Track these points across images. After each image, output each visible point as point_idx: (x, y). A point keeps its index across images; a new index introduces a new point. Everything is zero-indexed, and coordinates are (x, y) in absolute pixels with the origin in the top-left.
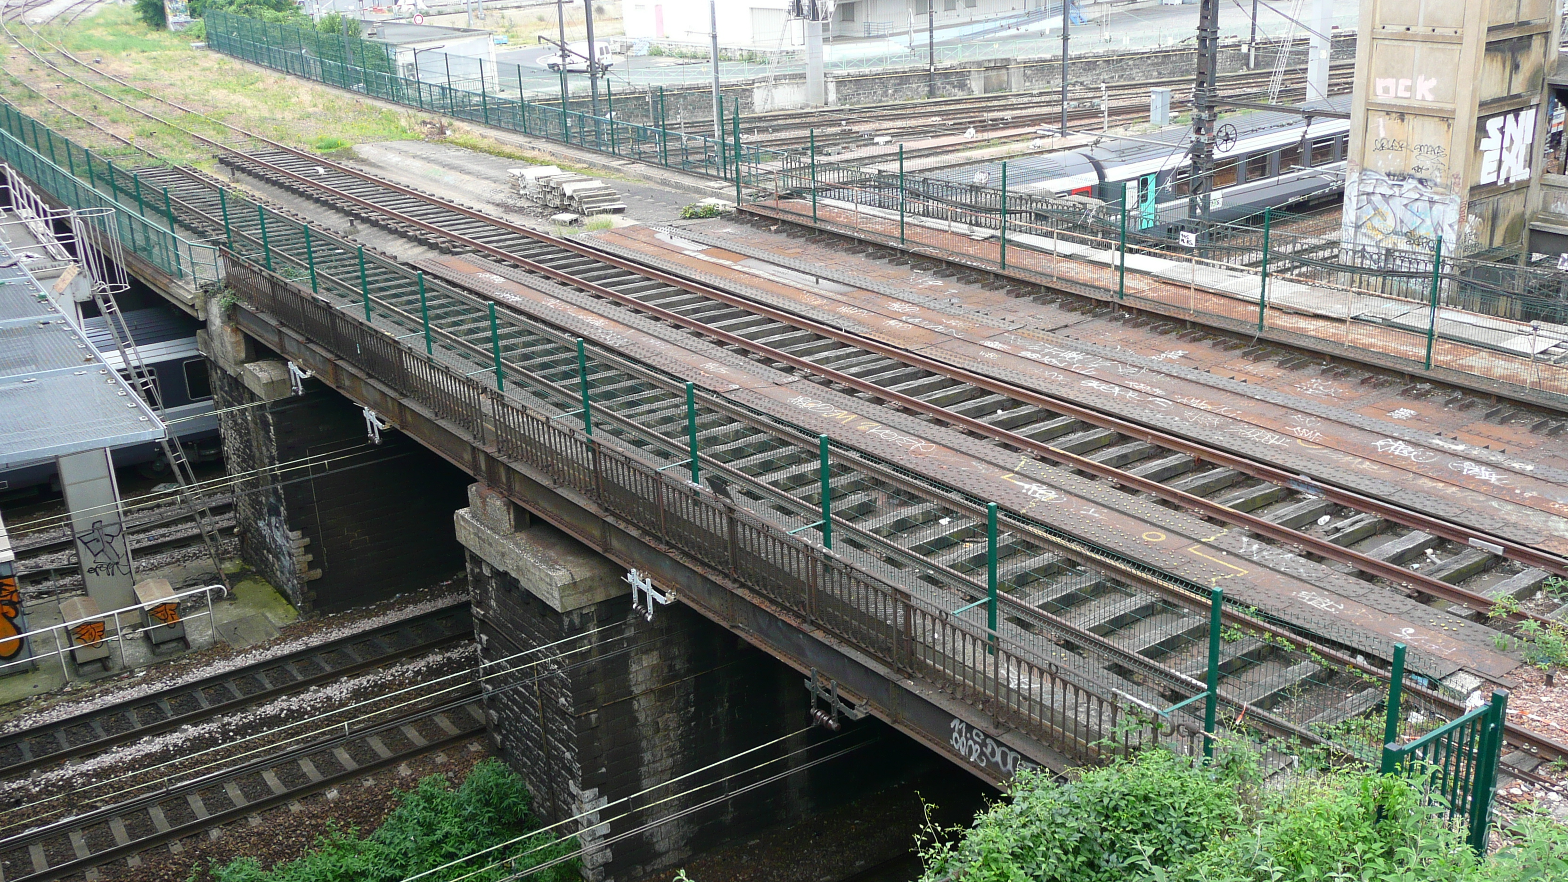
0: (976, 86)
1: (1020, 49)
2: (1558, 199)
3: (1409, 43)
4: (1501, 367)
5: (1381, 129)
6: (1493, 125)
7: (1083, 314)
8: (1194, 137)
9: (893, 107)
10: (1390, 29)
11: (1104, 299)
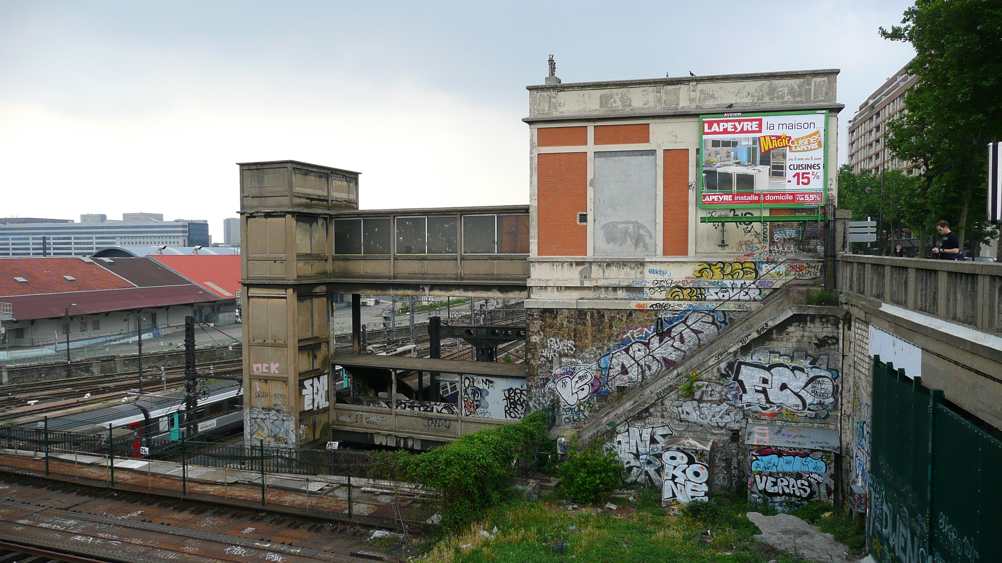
0: (96, 371)
1: (121, 351)
2: (342, 415)
3: (265, 348)
4: (299, 499)
5: (257, 387)
6: (307, 383)
7: (90, 496)
8: (186, 394)
9: (44, 384)
10: (257, 341)
11: (104, 487)
